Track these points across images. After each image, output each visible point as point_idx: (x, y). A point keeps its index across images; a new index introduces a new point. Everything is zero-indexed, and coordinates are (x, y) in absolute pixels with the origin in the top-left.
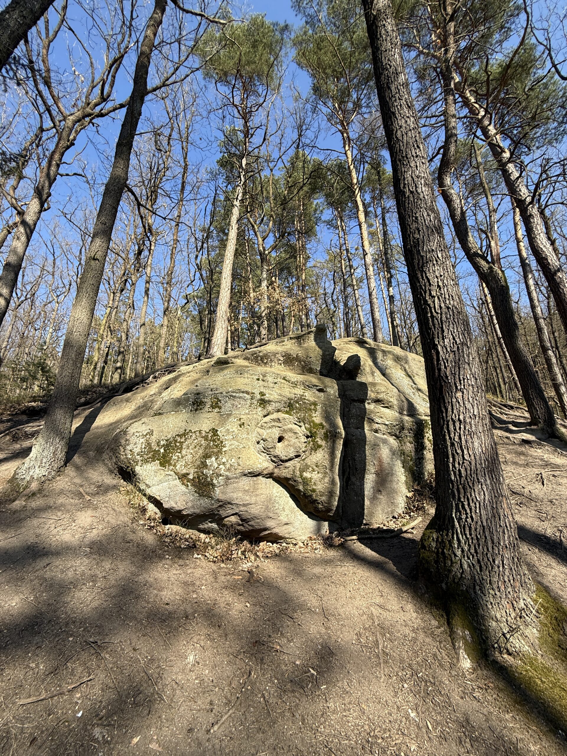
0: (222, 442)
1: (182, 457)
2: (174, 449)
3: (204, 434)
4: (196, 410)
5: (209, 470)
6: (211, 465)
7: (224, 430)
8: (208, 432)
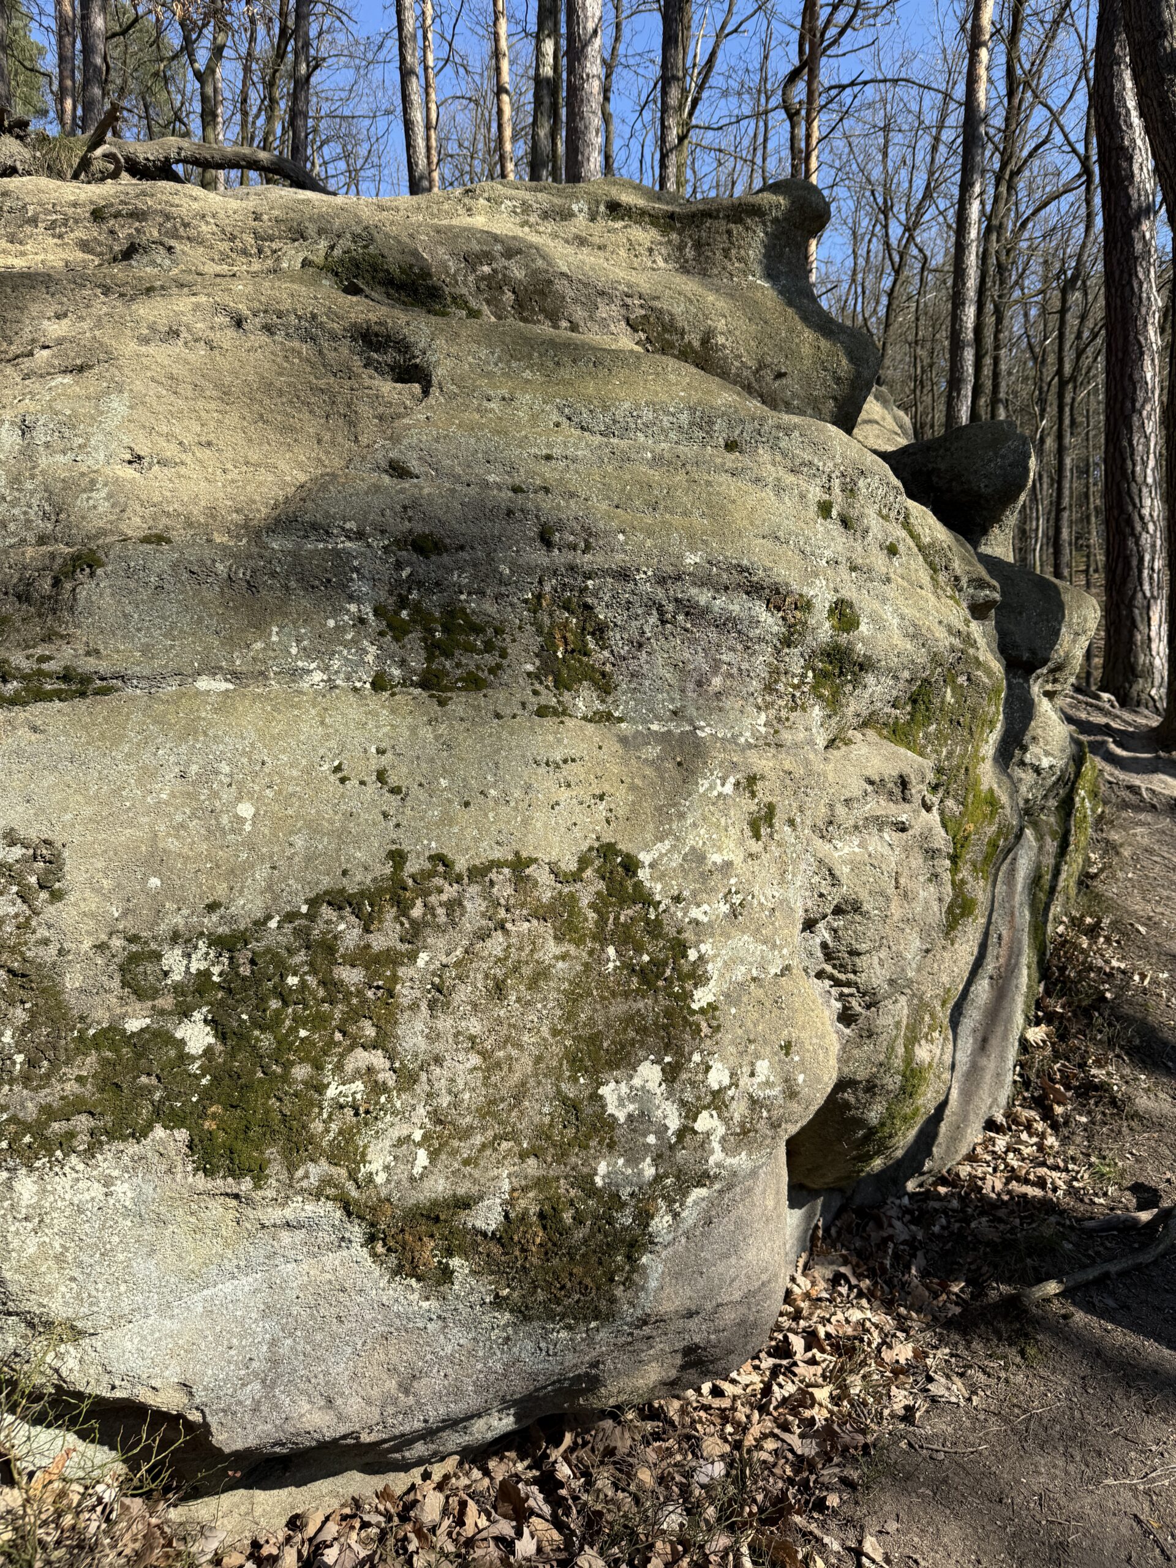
0: (680, 948)
1: (407, 1079)
2: (319, 1021)
3: (546, 888)
4: (430, 682)
5: (633, 1160)
6: (641, 1120)
7: (676, 860)
8: (576, 877)
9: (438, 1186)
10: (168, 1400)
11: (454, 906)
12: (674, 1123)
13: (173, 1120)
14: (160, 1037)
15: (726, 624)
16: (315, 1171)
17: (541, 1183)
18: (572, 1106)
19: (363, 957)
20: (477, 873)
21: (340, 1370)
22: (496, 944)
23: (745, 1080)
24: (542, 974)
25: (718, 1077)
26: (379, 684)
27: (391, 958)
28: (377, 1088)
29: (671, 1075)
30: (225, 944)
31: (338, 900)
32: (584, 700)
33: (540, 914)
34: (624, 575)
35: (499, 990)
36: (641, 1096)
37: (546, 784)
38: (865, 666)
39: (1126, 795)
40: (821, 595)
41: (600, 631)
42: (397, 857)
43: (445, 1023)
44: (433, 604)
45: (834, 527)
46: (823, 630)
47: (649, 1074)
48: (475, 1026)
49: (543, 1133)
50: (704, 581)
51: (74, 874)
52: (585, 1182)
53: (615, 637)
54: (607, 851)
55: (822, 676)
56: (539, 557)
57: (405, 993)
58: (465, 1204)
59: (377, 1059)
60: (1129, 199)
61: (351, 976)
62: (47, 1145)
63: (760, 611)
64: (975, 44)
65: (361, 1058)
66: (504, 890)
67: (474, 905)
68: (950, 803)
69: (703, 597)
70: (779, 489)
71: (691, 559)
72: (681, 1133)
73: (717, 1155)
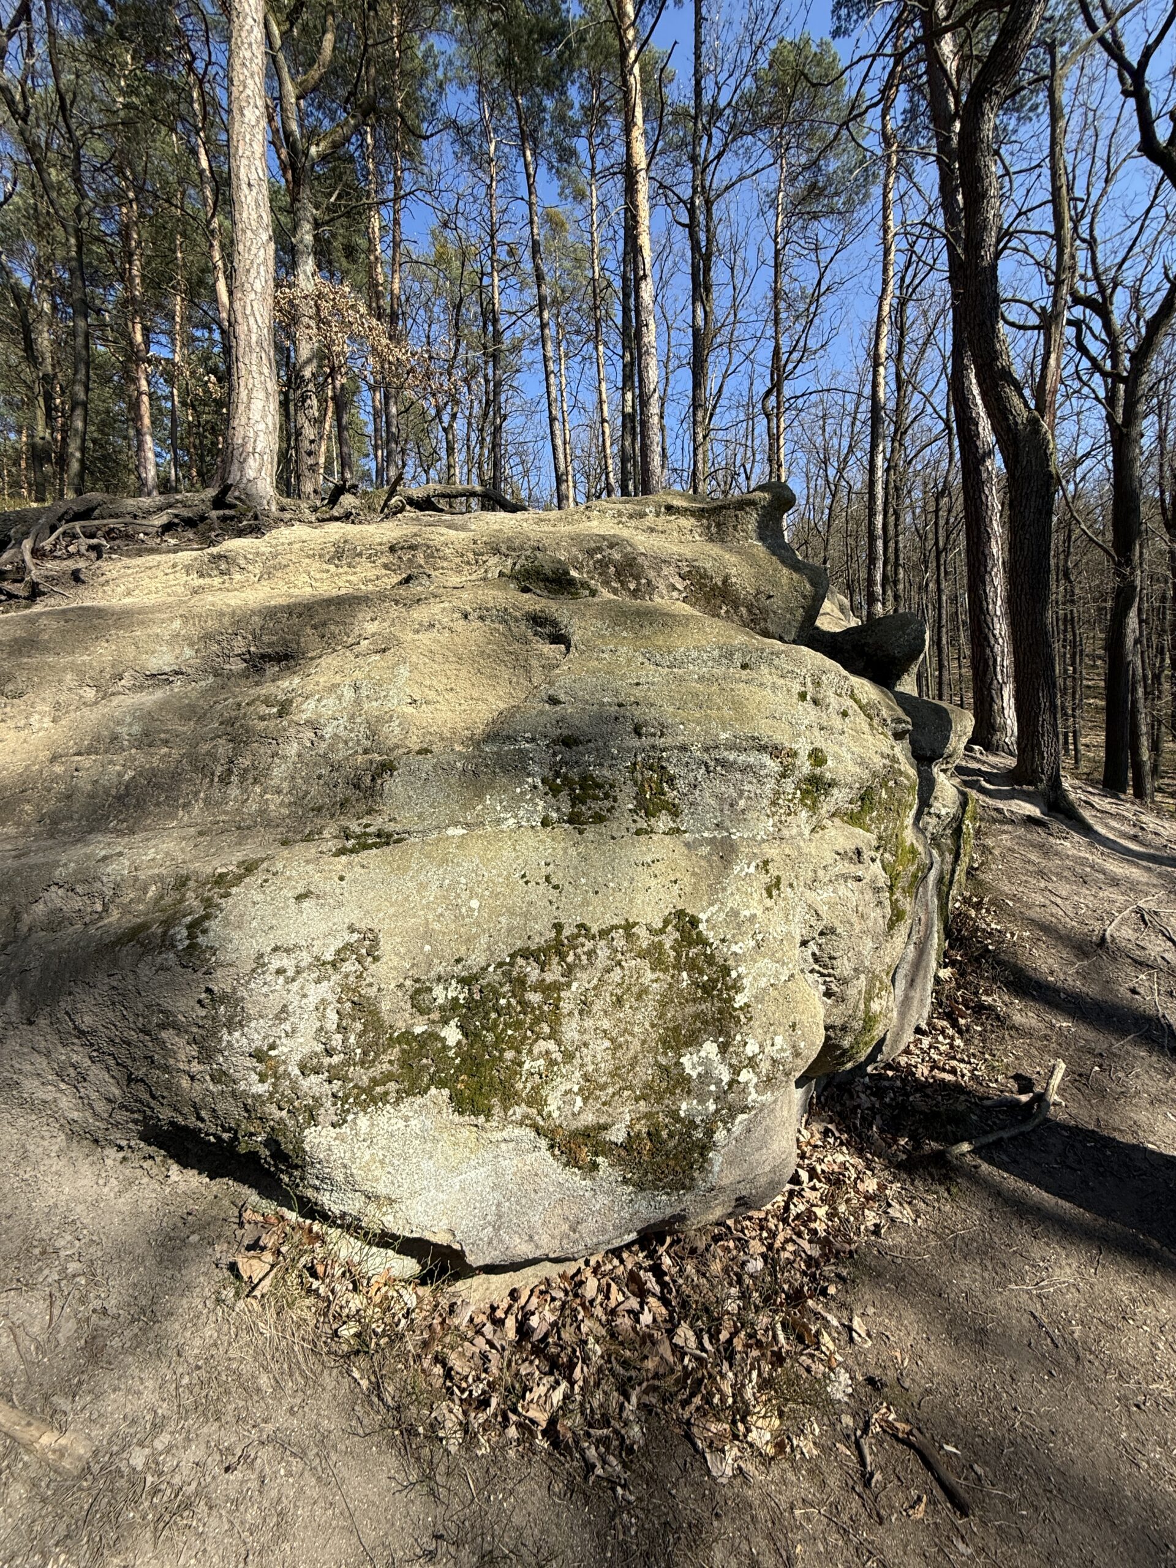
0: (726, 971)
1: (569, 1057)
2: (517, 1026)
3: (644, 939)
4: (574, 819)
5: (702, 1101)
6: (706, 1077)
7: (722, 915)
8: (662, 931)
9: (589, 1119)
10: (441, 1238)
11: (591, 953)
12: (726, 1077)
13: (442, 1084)
14: (434, 1036)
15: (746, 769)
16: (520, 1110)
17: (648, 1116)
18: (665, 1070)
19: (542, 987)
20: (604, 933)
21: (536, 1219)
22: (616, 975)
23: (768, 1049)
24: (644, 991)
25: (752, 1049)
26: (545, 823)
27: (556, 987)
28: (552, 1063)
29: (723, 1048)
30: (463, 981)
31: (526, 954)
32: (663, 822)
33: (641, 955)
34: (684, 748)
35: (619, 1001)
36: (706, 1062)
37: (643, 877)
38: (832, 784)
39: (994, 814)
40: (803, 748)
41: (671, 781)
42: (558, 927)
43: (589, 1023)
44: (574, 774)
45: (809, 705)
46: (805, 767)
47: (710, 1049)
48: (606, 1024)
49: (648, 1085)
50: (731, 748)
51: (385, 947)
52: (674, 1115)
53: (680, 783)
54: (680, 914)
55: (806, 793)
56: (634, 742)
57: (566, 1006)
58: (605, 1127)
59: (551, 1045)
60: (977, 447)
61: (535, 998)
62: (374, 1100)
63: (766, 759)
64: (876, 364)
65: (542, 1046)
66: (620, 943)
67: (603, 953)
68: (887, 855)
69: (732, 756)
70: (774, 688)
71: (724, 736)
72: (730, 1084)
73: (753, 1096)
